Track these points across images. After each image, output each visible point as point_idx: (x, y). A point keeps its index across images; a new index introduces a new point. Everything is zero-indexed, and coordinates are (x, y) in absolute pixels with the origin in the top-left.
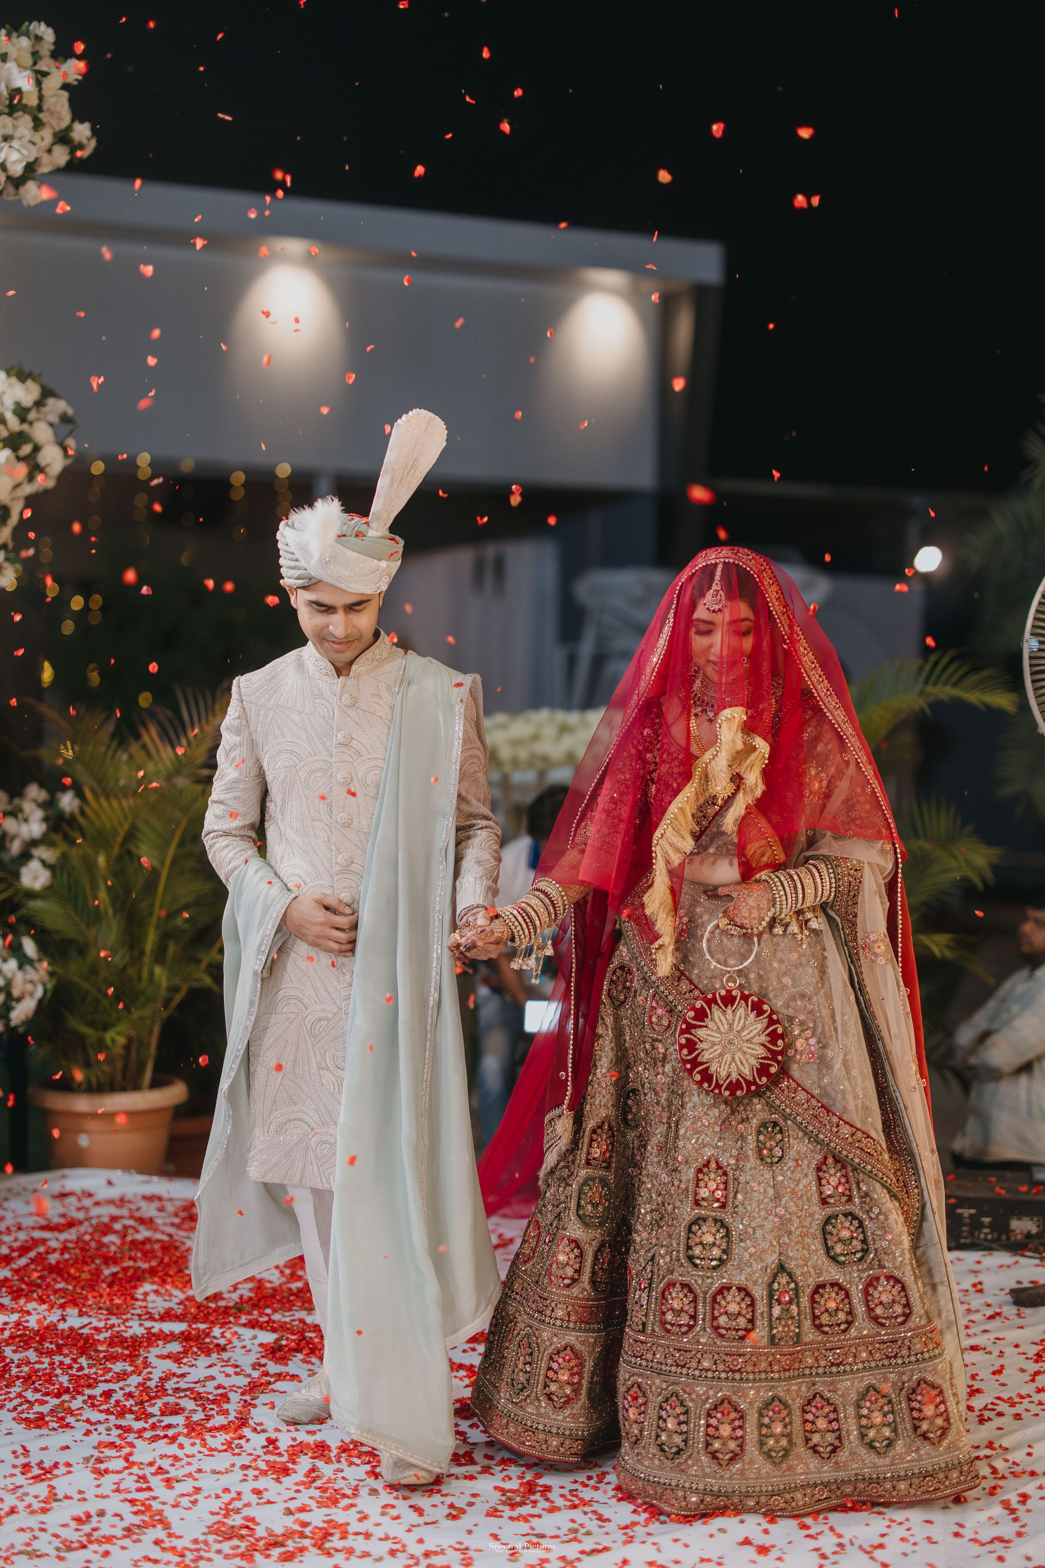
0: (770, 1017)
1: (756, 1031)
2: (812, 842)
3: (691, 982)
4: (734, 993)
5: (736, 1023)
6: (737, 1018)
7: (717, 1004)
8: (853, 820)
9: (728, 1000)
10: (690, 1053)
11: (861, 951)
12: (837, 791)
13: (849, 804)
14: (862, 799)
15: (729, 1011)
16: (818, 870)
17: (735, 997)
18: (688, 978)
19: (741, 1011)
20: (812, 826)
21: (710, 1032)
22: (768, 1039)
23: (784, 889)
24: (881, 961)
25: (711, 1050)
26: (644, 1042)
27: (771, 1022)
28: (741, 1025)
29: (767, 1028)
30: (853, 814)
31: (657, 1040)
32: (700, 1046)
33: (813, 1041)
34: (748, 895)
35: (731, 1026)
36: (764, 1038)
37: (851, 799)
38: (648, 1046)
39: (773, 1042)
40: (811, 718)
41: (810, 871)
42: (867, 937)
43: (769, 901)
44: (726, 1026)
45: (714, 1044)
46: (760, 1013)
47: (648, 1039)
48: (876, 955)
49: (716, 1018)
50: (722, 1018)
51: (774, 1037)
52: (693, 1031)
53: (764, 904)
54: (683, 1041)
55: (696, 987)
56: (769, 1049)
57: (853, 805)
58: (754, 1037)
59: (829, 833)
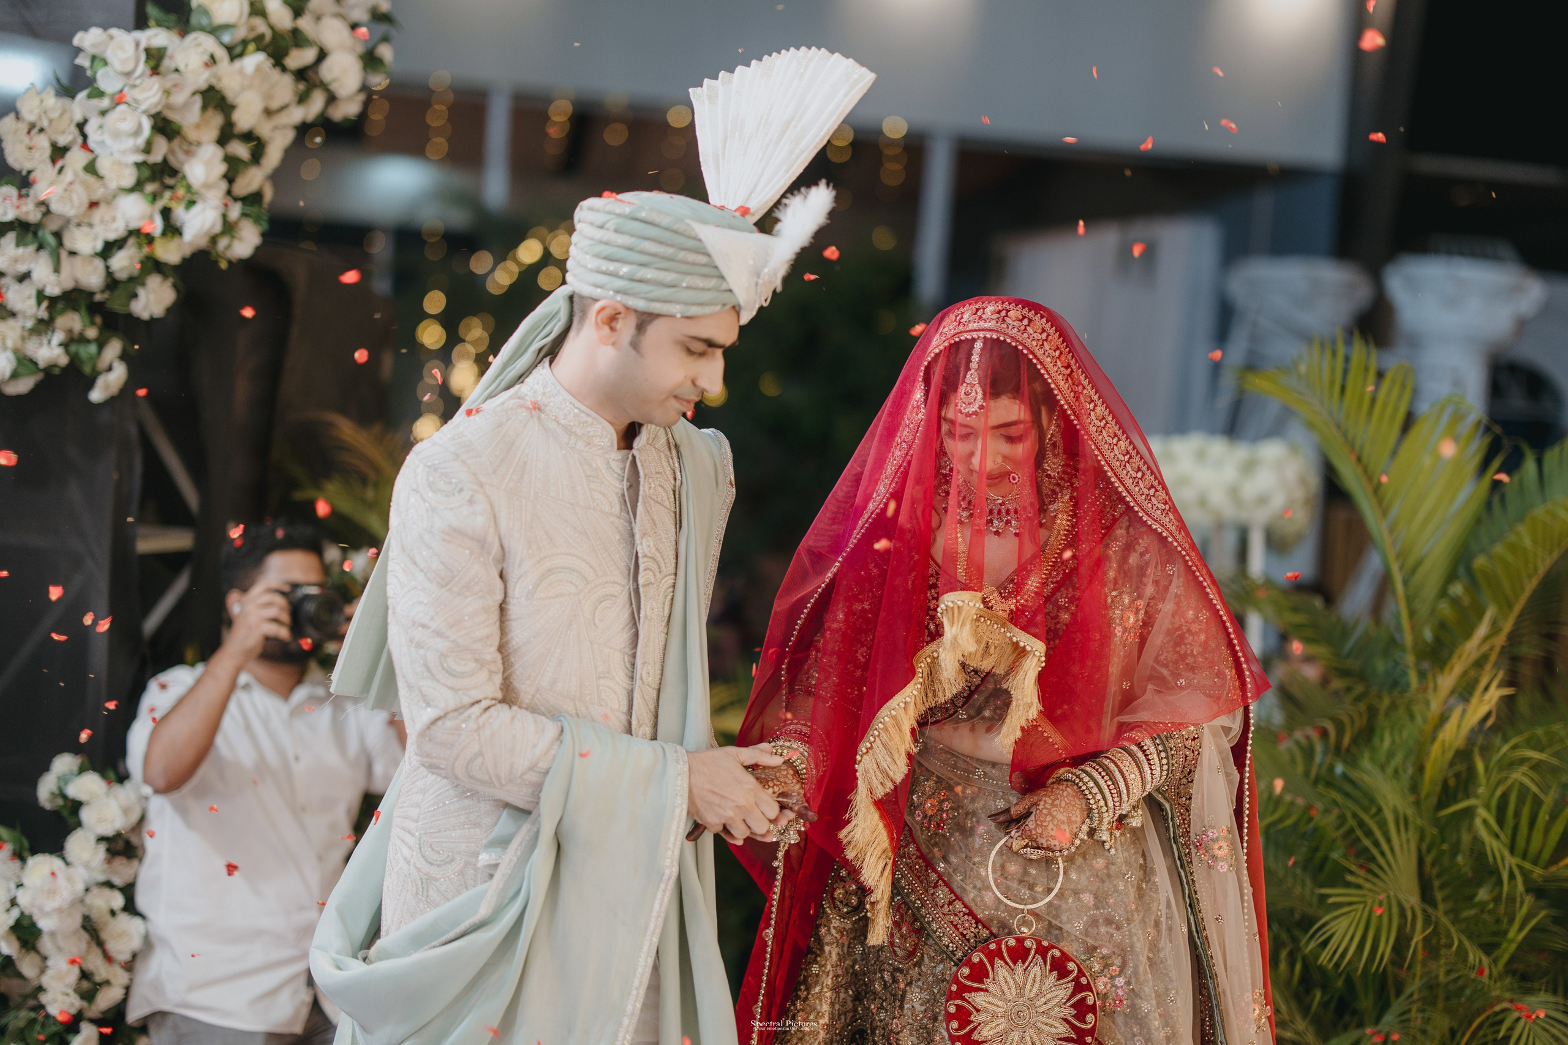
0: (1076, 980)
1: (1056, 1000)
2: (1128, 700)
3: (952, 891)
4: (1028, 943)
5: (1028, 987)
6: (1030, 981)
7: (1002, 958)
8: (1183, 657)
9: (1019, 954)
10: (961, 1028)
11: (1194, 851)
12: (1159, 617)
13: (1178, 638)
14: (1195, 627)
15: (1019, 968)
16: (1141, 748)
17: (1029, 950)
18: (947, 885)
19: (1036, 971)
20: (1128, 672)
21: (991, 999)
22: (1074, 1012)
23: (1104, 798)
24: (1223, 867)
25: (993, 1025)
26: (882, 971)
27: (1079, 988)
28: (1035, 990)
29: (1073, 995)
30: (1182, 649)
31: (901, 971)
32: (975, 1018)
33: (1120, 981)
34: (1053, 805)
35: (1021, 989)
36: (1069, 1012)
37: (1179, 628)
38: (887, 976)
39: (1080, 1017)
40: (1121, 515)
41: (1131, 754)
42: (1205, 833)
43: (1082, 810)
44: (1014, 991)
45: (995, 1016)
46: (1063, 973)
47: (886, 966)
48: (1214, 858)
49: (1001, 979)
50: (1009, 979)
51: (1082, 1009)
52: (966, 995)
53: (1077, 816)
54: (952, 1009)
55: (958, 898)
56: (1073, 1027)
57: (1182, 637)
58: (1052, 1008)
59: (1150, 687)
